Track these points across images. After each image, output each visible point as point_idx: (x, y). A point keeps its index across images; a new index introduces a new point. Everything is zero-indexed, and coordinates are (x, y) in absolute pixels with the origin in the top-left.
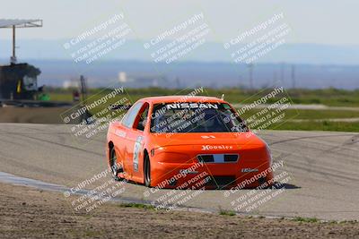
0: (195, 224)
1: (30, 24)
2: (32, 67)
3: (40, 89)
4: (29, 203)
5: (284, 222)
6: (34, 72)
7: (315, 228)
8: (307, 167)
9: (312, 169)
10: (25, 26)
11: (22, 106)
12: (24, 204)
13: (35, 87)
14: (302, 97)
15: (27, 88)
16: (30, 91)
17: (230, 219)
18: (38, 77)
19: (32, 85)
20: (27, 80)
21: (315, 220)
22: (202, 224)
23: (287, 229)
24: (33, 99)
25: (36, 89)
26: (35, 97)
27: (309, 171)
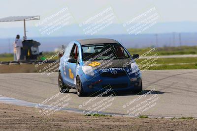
0: (126, 123)
1: (33, 18)
2: (35, 42)
3: (41, 54)
4: (35, 116)
5: (175, 120)
6: (36, 44)
7: (192, 122)
8: (187, 89)
9: (190, 90)
10: (31, 20)
11: (31, 63)
12: (33, 117)
13: (38, 53)
14: (185, 51)
15: (33, 53)
16: (35, 55)
17: (145, 120)
18: (39, 47)
19: (36, 51)
20: (33, 49)
21: (192, 118)
22: (130, 123)
23: (177, 124)
24: (37, 59)
25: (39, 54)
26: (38, 58)
27: (188, 91)
